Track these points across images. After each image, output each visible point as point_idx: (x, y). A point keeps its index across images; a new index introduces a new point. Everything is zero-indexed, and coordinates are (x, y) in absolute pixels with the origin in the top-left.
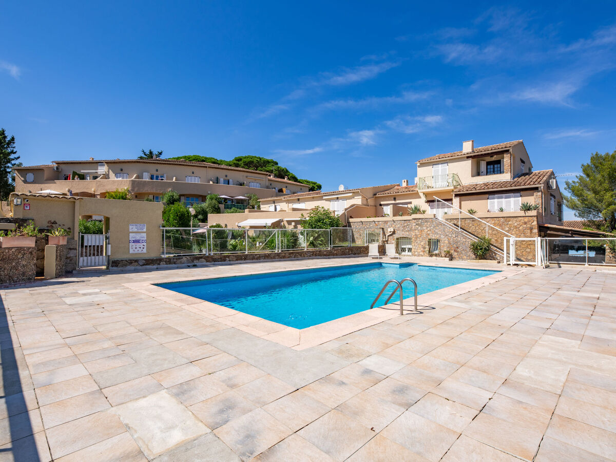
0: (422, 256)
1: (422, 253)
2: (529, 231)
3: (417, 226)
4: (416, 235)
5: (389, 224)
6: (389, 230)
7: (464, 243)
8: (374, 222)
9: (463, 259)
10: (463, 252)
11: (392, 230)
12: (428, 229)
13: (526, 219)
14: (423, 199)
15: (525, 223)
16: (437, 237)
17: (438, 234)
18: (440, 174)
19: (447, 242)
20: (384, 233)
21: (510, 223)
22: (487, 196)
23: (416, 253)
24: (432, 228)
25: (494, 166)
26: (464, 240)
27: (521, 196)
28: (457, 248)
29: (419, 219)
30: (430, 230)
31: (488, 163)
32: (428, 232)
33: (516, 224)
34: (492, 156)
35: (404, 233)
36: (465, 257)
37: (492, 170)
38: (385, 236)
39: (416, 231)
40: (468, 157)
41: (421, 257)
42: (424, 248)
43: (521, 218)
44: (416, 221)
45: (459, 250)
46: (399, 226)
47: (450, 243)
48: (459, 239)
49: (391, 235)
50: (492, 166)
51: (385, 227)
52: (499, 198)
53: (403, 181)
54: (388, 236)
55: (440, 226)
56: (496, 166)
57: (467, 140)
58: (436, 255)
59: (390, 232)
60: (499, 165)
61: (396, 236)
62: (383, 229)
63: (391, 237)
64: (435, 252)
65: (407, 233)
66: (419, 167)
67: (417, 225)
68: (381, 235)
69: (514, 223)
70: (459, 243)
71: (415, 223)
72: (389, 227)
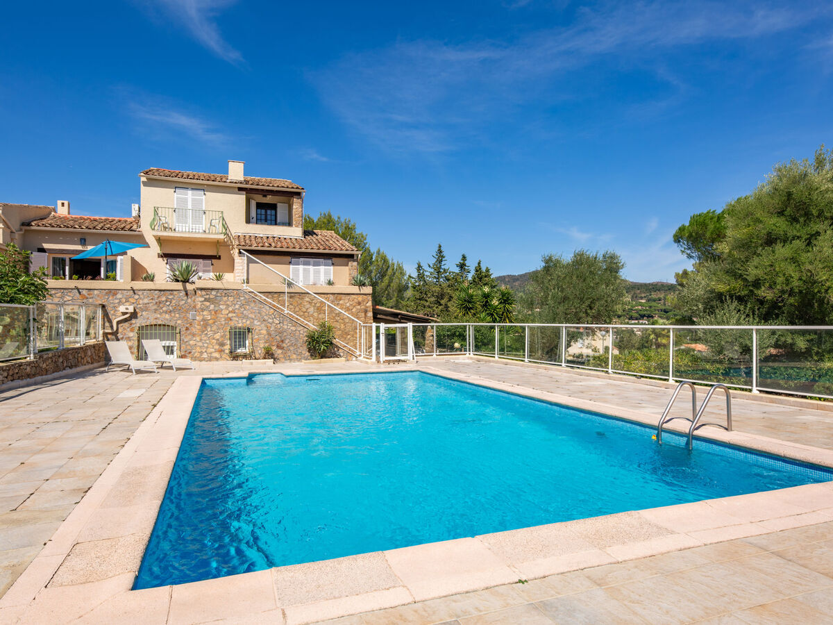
0: (217, 359)
1: (217, 355)
2: (363, 314)
3: (208, 304)
4: (204, 320)
5: (119, 296)
6: (122, 309)
7: (293, 334)
8: (78, 289)
9: (290, 360)
10: (292, 348)
11: (131, 309)
12: (230, 309)
13: (360, 298)
14: (155, 249)
15: (359, 303)
16: (248, 323)
17: (248, 318)
18: (190, 207)
19: (264, 332)
20: (106, 316)
21: (341, 302)
22: (288, 258)
23: (205, 355)
24: (237, 307)
25: (266, 212)
26: (293, 328)
27: (333, 264)
28: (282, 341)
29: (213, 289)
30: (233, 312)
31: (259, 206)
32: (230, 315)
33: (348, 305)
34: (265, 196)
35: (159, 316)
36: (295, 356)
37: (263, 217)
38: (110, 321)
39: (205, 313)
40: (240, 189)
41: (215, 363)
42: (222, 344)
43: (354, 296)
44: (204, 293)
45: (284, 345)
46: (146, 301)
47: (269, 334)
48: (286, 327)
49: (125, 320)
50: (263, 211)
51: (110, 302)
52: (305, 264)
53: (59, 202)
54: (118, 323)
55: (253, 305)
56: (269, 212)
57: (236, 159)
58: (245, 356)
59: (124, 314)
60: (273, 212)
61: (137, 323)
62: (103, 306)
63: (127, 324)
64: (239, 351)
65: (167, 316)
66: (145, 184)
67: (206, 300)
68: (99, 322)
69: (346, 301)
70: (285, 334)
71: (202, 296)
72: (120, 303)
